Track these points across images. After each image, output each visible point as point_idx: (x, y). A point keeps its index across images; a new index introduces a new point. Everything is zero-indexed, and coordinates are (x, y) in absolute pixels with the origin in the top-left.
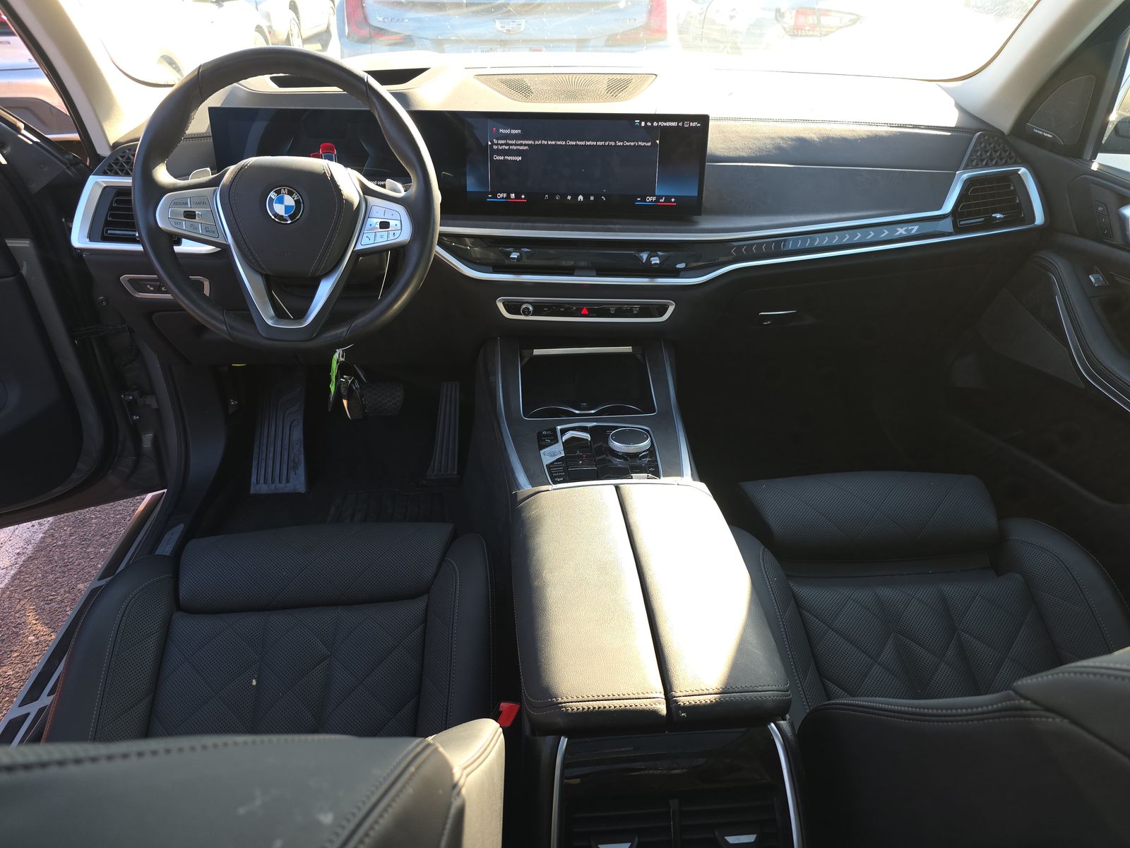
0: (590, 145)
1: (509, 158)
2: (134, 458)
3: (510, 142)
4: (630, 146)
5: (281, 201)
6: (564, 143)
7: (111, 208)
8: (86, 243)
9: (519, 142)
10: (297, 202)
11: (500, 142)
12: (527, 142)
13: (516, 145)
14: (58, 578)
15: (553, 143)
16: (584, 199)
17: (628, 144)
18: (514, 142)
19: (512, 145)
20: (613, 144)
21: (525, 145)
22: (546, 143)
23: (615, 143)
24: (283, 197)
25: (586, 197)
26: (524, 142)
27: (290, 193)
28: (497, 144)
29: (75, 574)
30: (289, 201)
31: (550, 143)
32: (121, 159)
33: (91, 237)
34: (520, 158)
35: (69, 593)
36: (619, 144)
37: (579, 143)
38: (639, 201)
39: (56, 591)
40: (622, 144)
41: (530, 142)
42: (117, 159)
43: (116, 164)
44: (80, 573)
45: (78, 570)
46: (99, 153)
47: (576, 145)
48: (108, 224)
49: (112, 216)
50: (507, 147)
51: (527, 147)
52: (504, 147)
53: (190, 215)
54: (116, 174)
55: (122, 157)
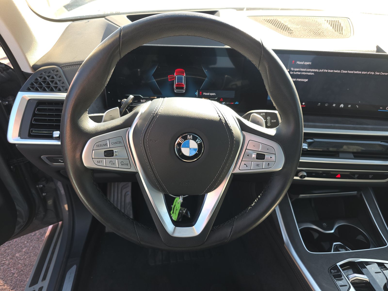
0: (357, 74)
1: (299, 80)
2: (44, 213)
3: (302, 70)
4: (385, 75)
5: (188, 146)
6: (339, 71)
7: (34, 115)
8: (17, 140)
9: (309, 70)
10: (200, 146)
11: (296, 70)
12: (313, 70)
13: (306, 72)
14: (6, 250)
15: (332, 71)
16: (344, 106)
17: (383, 74)
18: (305, 70)
19: (303, 72)
20: (373, 73)
21: (312, 72)
22: (327, 71)
23: (375, 73)
24: (189, 141)
25: (346, 105)
26: (311, 70)
27: (194, 139)
28: (293, 71)
29: (14, 248)
30: (193, 145)
31: (329, 71)
32: (39, 79)
33: (21, 135)
34: (307, 80)
35: (12, 259)
36: (377, 74)
37: (349, 72)
38: (381, 109)
39: (5, 258)
40: (379, 73)
41: (316, 70)
42: (37, 79)
43: (36, 83)
44: (17, 247)
45: (16, 245)
46: (22, 70)
47: (347, 73)
48: (32, 126)
49: (35, 120)
50: (299, 73)
51: (313, 74)
52: (297, 73)
53: (109, 154)
54: (37, 90)
55: (41, 78)
